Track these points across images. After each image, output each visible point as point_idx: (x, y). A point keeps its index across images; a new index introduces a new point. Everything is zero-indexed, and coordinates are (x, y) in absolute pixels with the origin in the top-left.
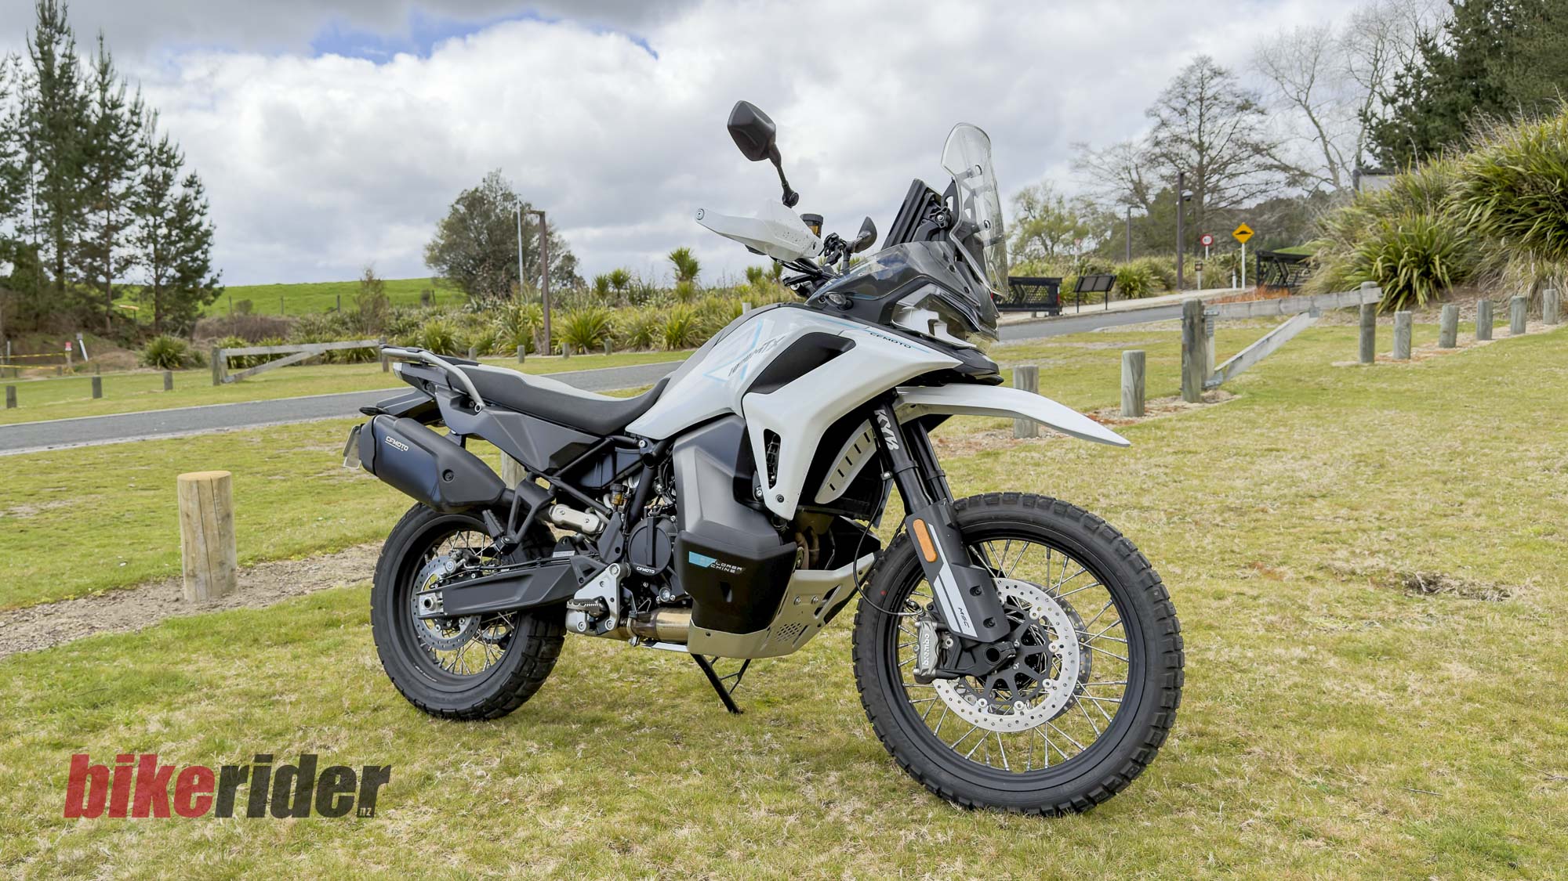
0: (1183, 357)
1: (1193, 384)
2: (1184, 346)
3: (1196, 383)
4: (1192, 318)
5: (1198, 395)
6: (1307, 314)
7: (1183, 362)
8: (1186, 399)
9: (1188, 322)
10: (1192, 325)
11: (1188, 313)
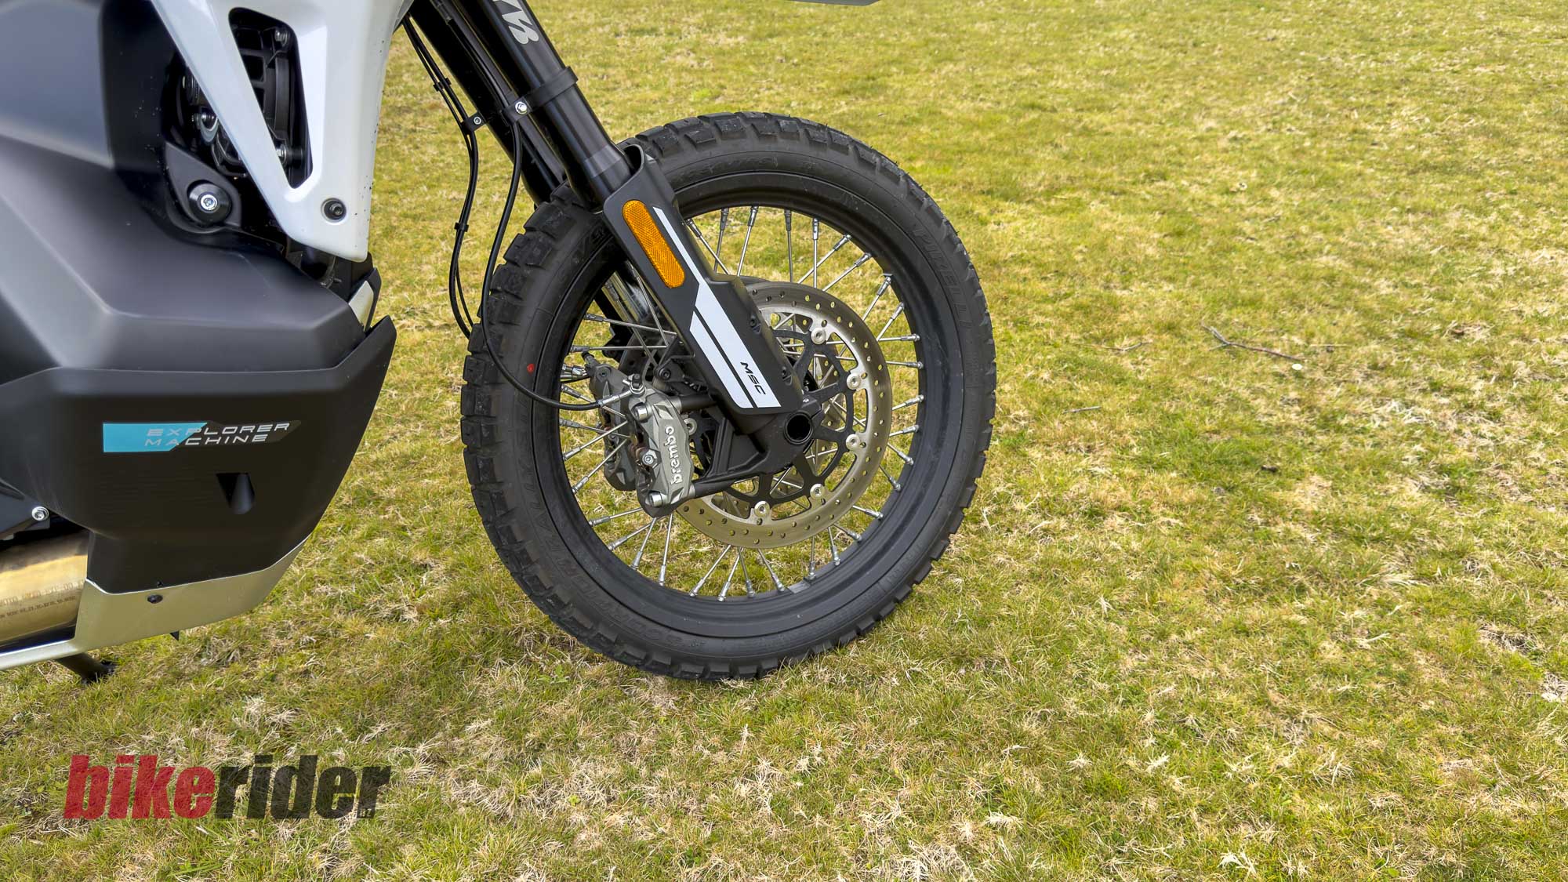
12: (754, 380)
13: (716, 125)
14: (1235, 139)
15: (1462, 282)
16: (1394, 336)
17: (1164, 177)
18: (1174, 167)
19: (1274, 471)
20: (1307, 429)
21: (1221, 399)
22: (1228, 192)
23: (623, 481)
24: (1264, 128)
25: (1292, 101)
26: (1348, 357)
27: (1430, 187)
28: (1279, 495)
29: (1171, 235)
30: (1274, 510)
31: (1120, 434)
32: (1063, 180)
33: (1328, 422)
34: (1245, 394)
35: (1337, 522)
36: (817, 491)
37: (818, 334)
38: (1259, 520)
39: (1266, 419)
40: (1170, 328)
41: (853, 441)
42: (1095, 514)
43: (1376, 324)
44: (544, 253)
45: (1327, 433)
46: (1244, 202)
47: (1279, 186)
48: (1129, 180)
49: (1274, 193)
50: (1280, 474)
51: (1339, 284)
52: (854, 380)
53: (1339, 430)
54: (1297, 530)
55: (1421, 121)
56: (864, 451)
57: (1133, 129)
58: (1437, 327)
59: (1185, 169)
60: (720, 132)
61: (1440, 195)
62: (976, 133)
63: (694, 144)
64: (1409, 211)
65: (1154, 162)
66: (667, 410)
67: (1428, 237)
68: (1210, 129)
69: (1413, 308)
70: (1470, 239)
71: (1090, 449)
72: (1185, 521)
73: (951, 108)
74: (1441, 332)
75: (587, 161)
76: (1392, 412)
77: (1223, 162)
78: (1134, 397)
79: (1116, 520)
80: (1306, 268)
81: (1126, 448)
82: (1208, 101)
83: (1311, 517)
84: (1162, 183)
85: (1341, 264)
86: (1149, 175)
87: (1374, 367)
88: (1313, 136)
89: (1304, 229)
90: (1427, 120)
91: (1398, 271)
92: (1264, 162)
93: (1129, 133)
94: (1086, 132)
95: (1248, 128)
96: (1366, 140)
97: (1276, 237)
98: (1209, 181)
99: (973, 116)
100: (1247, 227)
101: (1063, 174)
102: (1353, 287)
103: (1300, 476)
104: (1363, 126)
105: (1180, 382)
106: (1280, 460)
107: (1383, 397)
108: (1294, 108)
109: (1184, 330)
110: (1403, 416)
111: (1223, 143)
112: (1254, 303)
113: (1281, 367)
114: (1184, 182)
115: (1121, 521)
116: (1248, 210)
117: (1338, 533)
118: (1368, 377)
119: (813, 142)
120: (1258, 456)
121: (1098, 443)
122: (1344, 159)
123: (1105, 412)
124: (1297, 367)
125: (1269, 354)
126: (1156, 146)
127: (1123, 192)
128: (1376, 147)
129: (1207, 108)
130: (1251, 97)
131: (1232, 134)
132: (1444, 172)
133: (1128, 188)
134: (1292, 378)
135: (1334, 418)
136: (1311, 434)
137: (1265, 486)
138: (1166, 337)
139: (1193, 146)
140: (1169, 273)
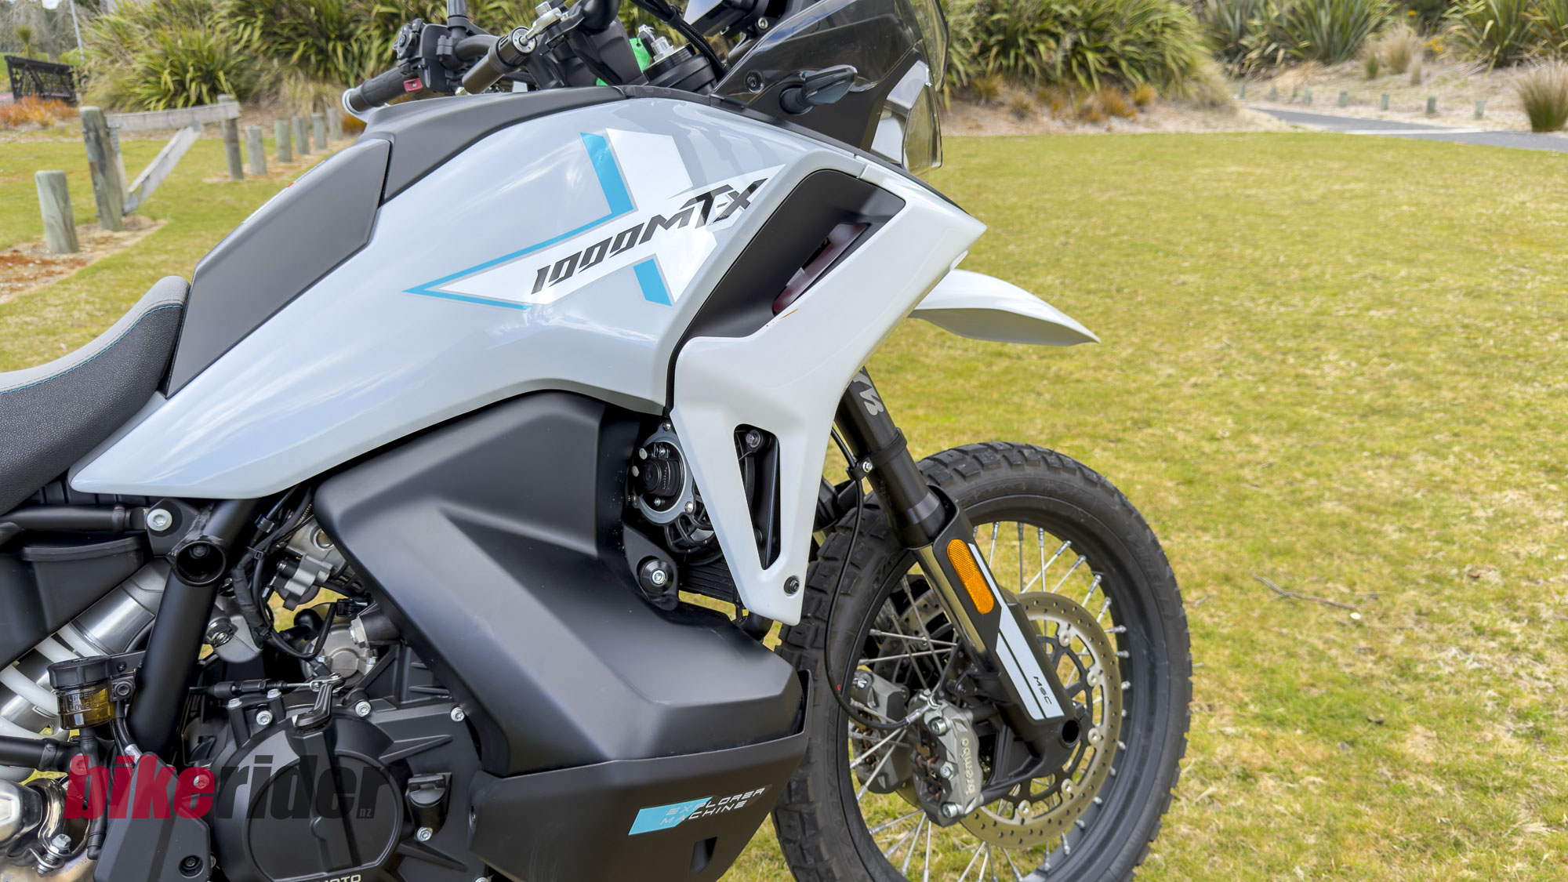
0: (93, 178)
1: (113, 209)
2: (92, 165)
3: (115, 207)
4: (97, 131)
5: (121, 223)
6: (190, 129)
7: (95, 184)
8: (107, 227)
9: (92, 135)
10: (98, 139)
11: (91, 125)
12: (1043, 691)
13: (975, 457)
14: (1195, 385)
15: (1455, 525)
16: (1423, 581)
17: (1149, 424)
18: (1154, 415)
19: (1380, 723)
20: (1389, 679)
21: (1303, 651)
22: (1213, 439)
23: (884, 786)
24: (1216, 374)
25: (1229, 346)
26: (1394, 604)
27: (1386, 431)
28: (1394, 746)
29: (1183, 483)
30: (1398, 763)
31: (1232, 690)
32: (1061, 429)
33: (1404, 670)
34: (1321, 646)
35: (1457, 773)
36: (1067, 786)
37: (1065, 637)
38: (1389, 774)
39: (1348, 670)
40: (1227, 579)
41: (1094, 735)
42: (1246, 777)
43: (1401, 570)
44: (852, 581)
45: (1407, 681)
46: (1232, 448)
47: (1256, 431)
48: (1118, 427)
49: (1255, 439)
50: (1387, 726)
51: (1351, 530)
52: (1093, 677)
53: (1416, 678)
54: (1428, 783)
55: (1349, 365)
56: (1103, 743)
57: (1100, 376)
58: (1455, 571)
59: (1165, 417)
60: (982, 465)
61: (1399, 438)
62: (960, 381)
63: (963, 476)
64: (1378, 455)
65: (1135, 410)
66: (962, 722)
67: (1405, 480)
68: (1170, 376)
69: (1426, 553)
70: (1442, 482)
71: (1211, 707)
72: (1326, 779)
73: (927, 355)
74: (1460, 575)
75: (911, 511)
76: (1454, 658)
77: (1196, 408)
78: (1227, 652)
79: (1267, 782)
80: (1317, 514)
81: (1243, 705)
82: (1155, 346)
83: (1433, 768)
84: (1149, 431)
85: (1345, 510)
86: (1135, 423)
87: (1419, 613)
88: (1264, 381)
89: (1298, 475)
90: (1354, 364)
91: (1399, 515)
92: (1232, 408)
93: (1098, 381)
94: (1058, 379)
95: (1202, 374)
96: (1309, 385)
97: (1276, 483)
98: (1191, 428)
99: (949, 363)
100: (1247, 473)
101: (1059, 423)
102: (1366, 533)
103: (1404, 726)
104: (1301, 370)
105: (1261, 636)
106: (1381, 711)
107: (1441, 643)
108: (1233, 352)
109: (1239, 581)
110: (1464, 661)
111: (1186, 390)
112: (1287, 551)
113: (1341, 616)
114: (1171, 430)
115: (1271, 782)
116: (1239, 456)
117: (1464, 785)
118: (1417, 622)
119: (1049, 466)
120: (1359, 709)
121: (1216, 702)
122: (1301, 404)
123: (1210, 669)
124: (1355, 616)
125: (1324, 603)
126: (1128, 392)
127: (1119, 440)
128: (1321, 392)
129: (1157, 354)
130: (1191, 342)
131: (1193, 380)
132: (1390, 416)
133: (1121, 435)
134: (1353, 627)
135: (1408, 667)
136: (1393, 683)
137: (1379, 737)
138: (1227, 588)
139: (1162, 392)
140: (1200, 522)
